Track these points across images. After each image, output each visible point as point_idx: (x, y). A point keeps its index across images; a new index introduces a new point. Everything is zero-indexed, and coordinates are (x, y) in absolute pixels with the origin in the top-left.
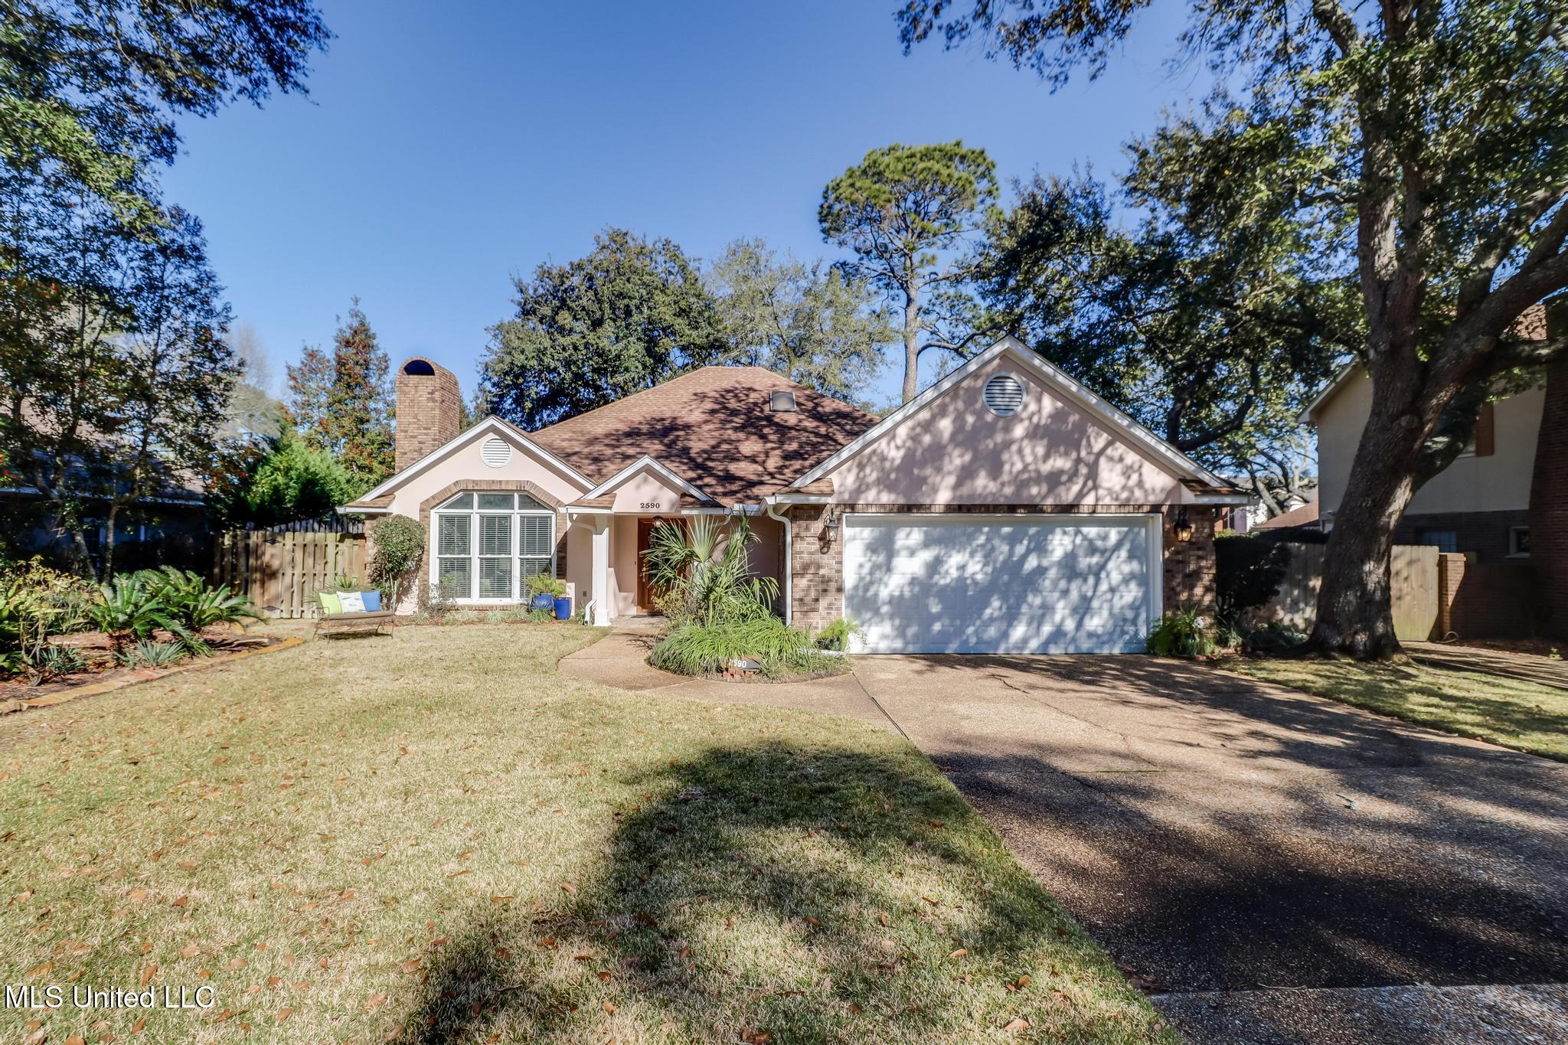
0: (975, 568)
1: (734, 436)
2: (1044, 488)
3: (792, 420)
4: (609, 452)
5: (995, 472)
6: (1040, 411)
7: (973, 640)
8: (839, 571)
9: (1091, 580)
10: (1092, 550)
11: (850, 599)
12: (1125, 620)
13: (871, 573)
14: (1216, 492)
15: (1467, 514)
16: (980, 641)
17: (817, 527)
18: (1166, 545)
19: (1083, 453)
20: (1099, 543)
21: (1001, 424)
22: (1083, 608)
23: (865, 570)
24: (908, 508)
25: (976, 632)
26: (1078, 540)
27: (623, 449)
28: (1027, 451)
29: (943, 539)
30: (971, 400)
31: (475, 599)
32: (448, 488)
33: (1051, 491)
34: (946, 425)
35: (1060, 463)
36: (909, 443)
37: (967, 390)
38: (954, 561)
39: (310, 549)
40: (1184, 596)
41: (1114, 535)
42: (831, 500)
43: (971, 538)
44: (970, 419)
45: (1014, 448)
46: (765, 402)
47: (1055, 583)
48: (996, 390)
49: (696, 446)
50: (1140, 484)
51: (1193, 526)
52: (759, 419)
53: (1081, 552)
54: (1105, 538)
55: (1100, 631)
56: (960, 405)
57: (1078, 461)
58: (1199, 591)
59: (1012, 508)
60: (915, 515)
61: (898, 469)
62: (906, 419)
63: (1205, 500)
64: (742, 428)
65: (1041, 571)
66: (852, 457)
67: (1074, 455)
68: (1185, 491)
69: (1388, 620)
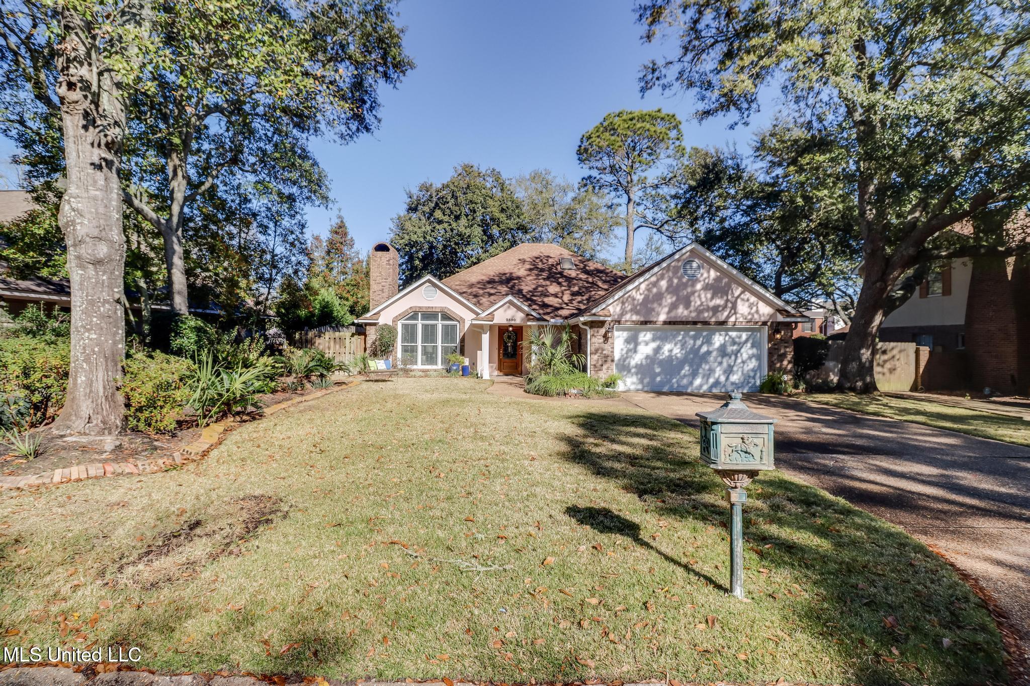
0: (677, 351)
1: (544, 283)
2: (711, 313)
3: (573, 274)
4: (481, 292)
5: (687, 305)
6: (709, 277)
7: (676, 385)
8: (613, 352)
9: (733, 357)
10: (734, 343)
11: (617, 365)
12: (749, 377)
13: (627, 353)
14: (793, 316)
15: (938, 326)
16: (679, 386)
17: (602, 331)
18: (769, 341)
19: (730, 297)
20: (737, 340)
21: (690, 283)
22: (729, 371)
23: (624, 352)
24: (645, 323)
25: (677, 382)
26: (727, 338)
27: (488, 290)
28: (703, 296)
29: (661, 337)
30: (676, 272)
31: (419, 366)
32: (407, 310)
33: (714, 314)
34: (664, 284)
35: (719, 301)
36: (646, 292)
37: (674, 267)
38: (667, 347)
39: (338, 340)
40: (778, 365)
41: (744, 336)
42: (609, 319)
43: (674, 337)
44: (675, 281)
45: (696, 294)
46: (558, 264)
47: (716, 359)
48: (688, 267)
49: (526, 288)
50: (757, 312)
51: (783, 333)
52: (556, 273)
53: (728, 344)
54: (740, 337)
55: (737, 381)
56: (671, 274)
57: (727, 300)
58: (785, 363)
59: (695, 323)
60: (649, 326)
61: (641, 304)
62: (645, 281)
63: (788, 320)
64: (548, 279)
65: (709, 353)
66: (619, 299)
67: (725, 298)
68: (778, 315)
69: (872, 376)
